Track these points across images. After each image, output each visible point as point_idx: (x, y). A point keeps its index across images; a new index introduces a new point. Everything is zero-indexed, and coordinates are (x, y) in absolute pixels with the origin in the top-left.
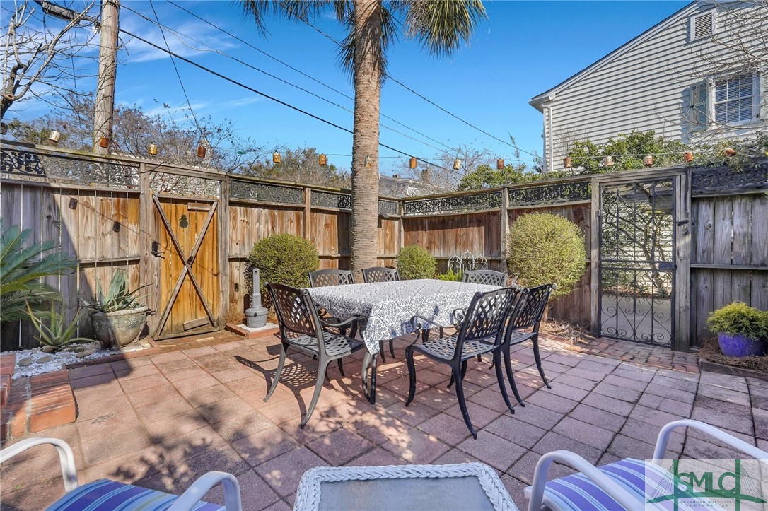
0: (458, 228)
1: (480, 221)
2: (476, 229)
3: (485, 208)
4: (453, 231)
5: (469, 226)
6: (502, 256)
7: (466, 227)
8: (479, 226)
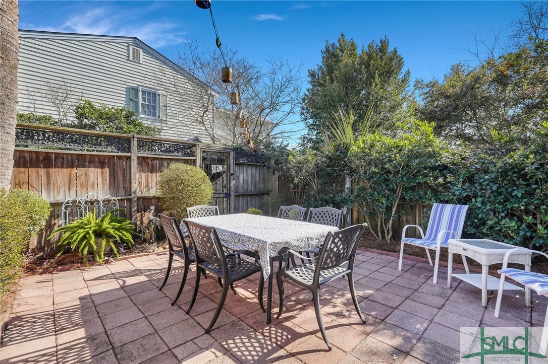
0: (72, 167)
1: (104, 163)
2: (99, 170)
3: (110, 151)
4: (66, 171)
5: (89, 167)
6: (133, 195)
7: (84, 167)
8: (102, 167)
